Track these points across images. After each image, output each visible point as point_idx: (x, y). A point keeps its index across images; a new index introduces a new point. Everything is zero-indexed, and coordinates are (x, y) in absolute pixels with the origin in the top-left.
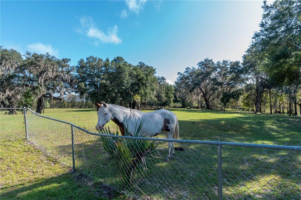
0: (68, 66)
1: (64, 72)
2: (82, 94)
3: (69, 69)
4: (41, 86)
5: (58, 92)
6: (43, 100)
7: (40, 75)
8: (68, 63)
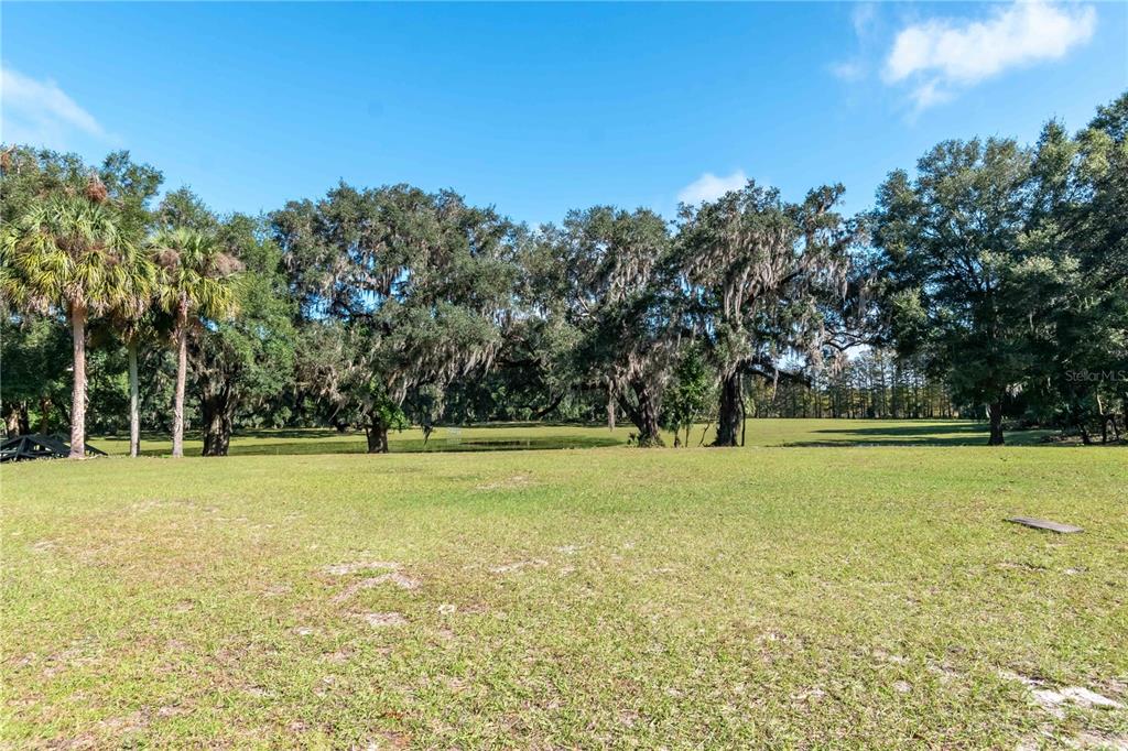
0: (834, 219)
1: (819, 250)
2: (907, 348)
3: (841, 233)
4: (735, 327)
5: (798, 348)
6: (739, 387)
7: (729, 283)
8: (834, 209)
